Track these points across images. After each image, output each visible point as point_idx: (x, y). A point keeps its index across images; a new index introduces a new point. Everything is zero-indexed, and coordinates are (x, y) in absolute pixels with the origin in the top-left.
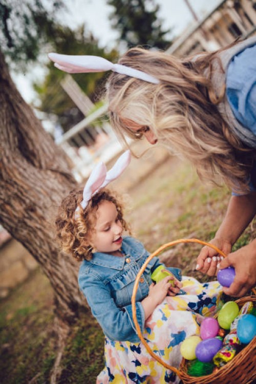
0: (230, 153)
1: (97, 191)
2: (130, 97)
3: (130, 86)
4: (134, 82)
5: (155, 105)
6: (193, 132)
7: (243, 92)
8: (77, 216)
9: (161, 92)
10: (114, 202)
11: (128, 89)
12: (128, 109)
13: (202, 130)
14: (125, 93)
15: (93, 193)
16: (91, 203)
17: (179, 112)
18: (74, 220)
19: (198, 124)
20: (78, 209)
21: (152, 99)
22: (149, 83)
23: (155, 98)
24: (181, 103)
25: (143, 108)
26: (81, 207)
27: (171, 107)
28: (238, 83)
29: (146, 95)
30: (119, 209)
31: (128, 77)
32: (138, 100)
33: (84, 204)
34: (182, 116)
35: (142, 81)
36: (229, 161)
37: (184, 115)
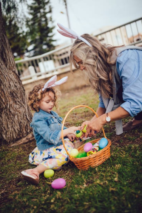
0: (107, 80)
1: (50, 87)
2: (80, 48)
3: (81, 44)
4: (83, 44)
5: (88, 54)
6: (96, 69)
7: (121, 65)
8: (39, 93)
9: (91, 50)
10: (54, 93)
11: (80, 45)
12: (78, 52)
13: (100, 69)
14: (79, 46)
15: (48, 87)
16: (46, 90)
17: (94, 59)
18: (37, 94)
19: (100, 66)
20: (40, 90)
21: (87, 51)
22: (88, 45)
23: (88, 51)
24: (96, 57)
25: (83, 53)
26: (42, 90)
27: (92, 56)
28: (120, 61)
29: (86, 49)
30: (55, 98)
31: (82, 41)
32: (82, 50)
33: (43, 90)
34: (95, 61)
35: (86, 44)
36: (106, 83)
37: (96, 61)
